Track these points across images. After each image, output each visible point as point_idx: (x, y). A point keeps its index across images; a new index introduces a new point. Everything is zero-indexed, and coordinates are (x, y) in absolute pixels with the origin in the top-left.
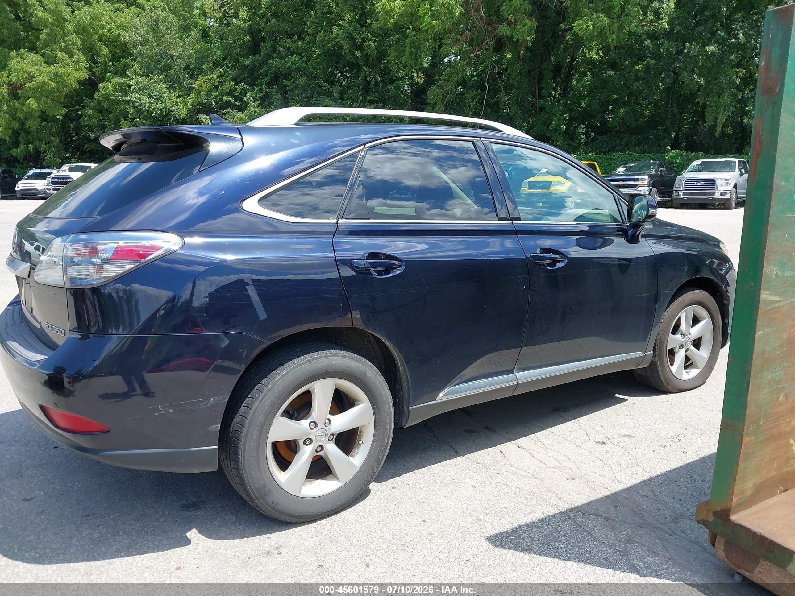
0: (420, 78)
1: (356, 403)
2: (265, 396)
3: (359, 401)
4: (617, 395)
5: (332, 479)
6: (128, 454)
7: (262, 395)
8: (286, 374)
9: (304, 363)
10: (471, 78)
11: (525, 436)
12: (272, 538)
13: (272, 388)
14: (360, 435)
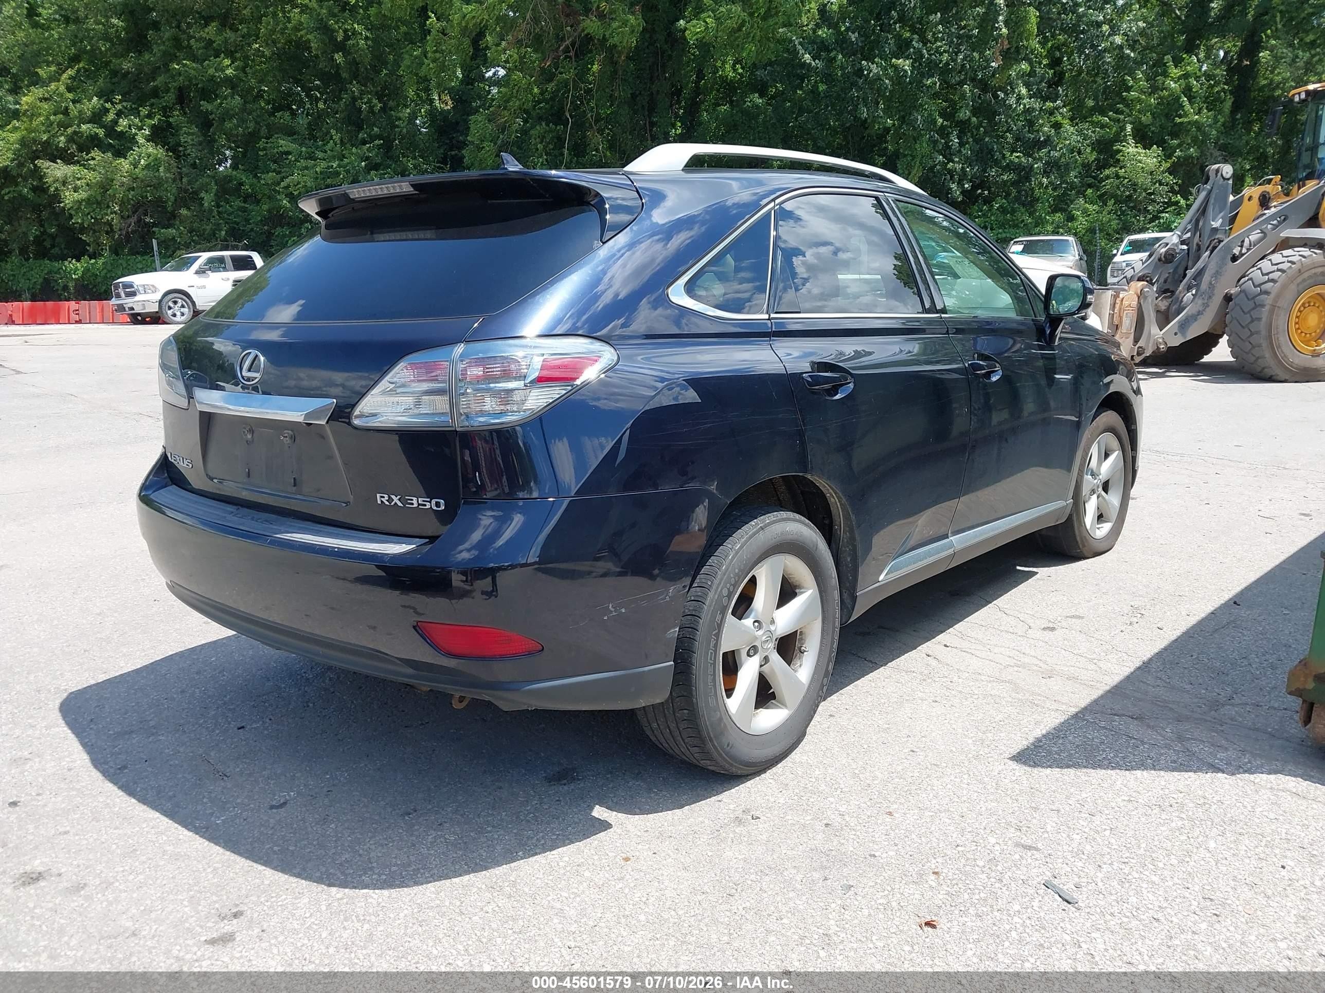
0: (444, 103)
1: (797, 591)
2: (720, 583)
3: (803, 588)
4: (1018, 568)
5: (777, 707)
6: (563, 686)
7: (716, 582)
8: (741, 547)
9: (758, 532)
10: (535, 106)
11: (942, 632)
12: (724, 800)
13: (727, 569)
14: (801, 639)
